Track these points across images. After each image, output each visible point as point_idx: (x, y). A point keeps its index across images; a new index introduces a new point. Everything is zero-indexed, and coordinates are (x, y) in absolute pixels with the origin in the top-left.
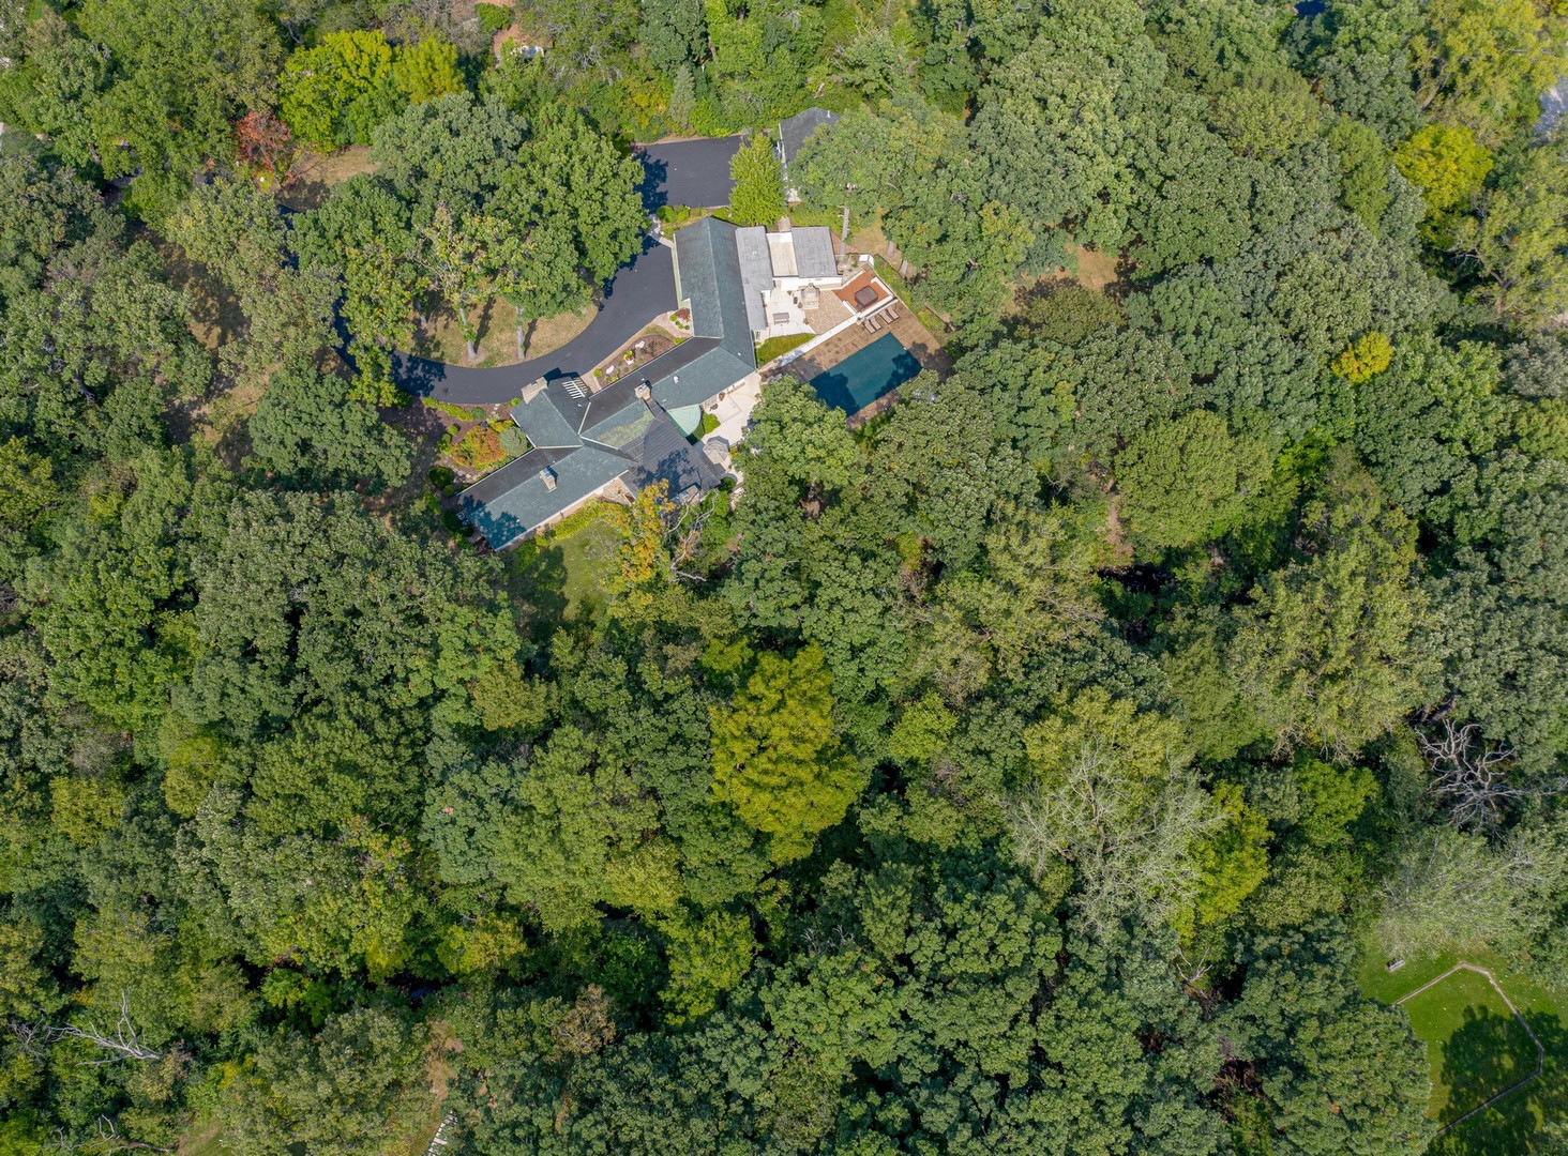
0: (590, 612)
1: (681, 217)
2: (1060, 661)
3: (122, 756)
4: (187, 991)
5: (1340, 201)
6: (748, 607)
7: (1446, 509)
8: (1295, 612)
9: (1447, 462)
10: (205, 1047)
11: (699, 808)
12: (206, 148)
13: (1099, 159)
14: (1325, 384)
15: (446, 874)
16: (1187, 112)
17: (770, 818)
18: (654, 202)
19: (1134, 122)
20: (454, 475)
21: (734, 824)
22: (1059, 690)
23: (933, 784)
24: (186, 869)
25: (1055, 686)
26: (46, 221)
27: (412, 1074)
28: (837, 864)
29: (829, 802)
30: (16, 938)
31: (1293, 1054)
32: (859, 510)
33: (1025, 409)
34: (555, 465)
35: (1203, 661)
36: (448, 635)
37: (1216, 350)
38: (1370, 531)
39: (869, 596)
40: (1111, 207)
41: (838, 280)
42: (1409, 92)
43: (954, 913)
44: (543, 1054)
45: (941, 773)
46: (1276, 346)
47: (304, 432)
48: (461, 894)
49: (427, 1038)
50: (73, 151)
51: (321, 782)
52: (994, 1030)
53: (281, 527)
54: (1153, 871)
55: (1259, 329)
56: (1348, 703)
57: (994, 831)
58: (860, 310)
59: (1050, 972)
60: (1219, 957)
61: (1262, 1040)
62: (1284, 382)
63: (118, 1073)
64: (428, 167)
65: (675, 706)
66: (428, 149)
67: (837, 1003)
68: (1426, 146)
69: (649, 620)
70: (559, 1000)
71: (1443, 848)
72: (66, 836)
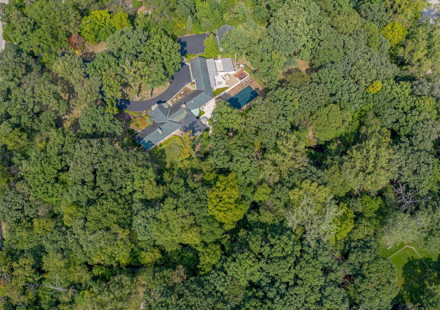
0: (173, 166)
1: (191, 57)
2: (298, 173)
3: (51, 211)
4: (73, 273)
5: (367, 44)
6: (215, 163)
7: (398, 127)
8: (358, 157)
9: (397, 114)
10: (79, 287)
11: (205, 217)
12: (62, 46)
13: (302, 37)
14: (365, 95)
15: (140, 238)
16: (326, 22)
17: (224, 219)
18: (183, 53)
19: (311, 26)
20: (134, 131)
21: (214, 221)
22: (298, 180)
23: (266, 207)
24: (71, 241)
25: (297, 180)
26: (20, 68)
27: (134, 291)
28: (242, 230)
29: (239, 213)
30: (27, 262)
31: (362, 272)
32: (243, 135)
33: (286, 106)
34: (161, 127)
35: (335, 171)
36: (136, 175)
37: (336, 87)
38: (378, 134)
39: (247, 159)
40: (306, 49)
41: (235, 72)
42: (385, 13)
43: (273, 241)
44: (168, 284)
45: (268, 204)
46: (351, 85)
47: (94, 122)
48: (143, 243)
49: (137, 281)
50: (26, 48)
51: (105, 216)
52: (284, 271)
53: (90, 149)
54: (324, 227)
55: (347, 81)
56: (373, 180)
57: (282, 219)
58: (241, 80)
59: (298, 255)
60: (342, 248)
61: (354, 269)
62: (354, 95)
63: (56, 295)
64: (122, 48)
65: (197, 190)
66: (122, 43)
67: (244, 266)
68: (390, 28)
69: (189, 168)
70: (171, 269)
71: (399, 217)
72: (38, 234)
